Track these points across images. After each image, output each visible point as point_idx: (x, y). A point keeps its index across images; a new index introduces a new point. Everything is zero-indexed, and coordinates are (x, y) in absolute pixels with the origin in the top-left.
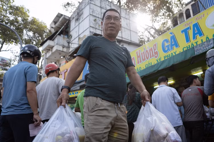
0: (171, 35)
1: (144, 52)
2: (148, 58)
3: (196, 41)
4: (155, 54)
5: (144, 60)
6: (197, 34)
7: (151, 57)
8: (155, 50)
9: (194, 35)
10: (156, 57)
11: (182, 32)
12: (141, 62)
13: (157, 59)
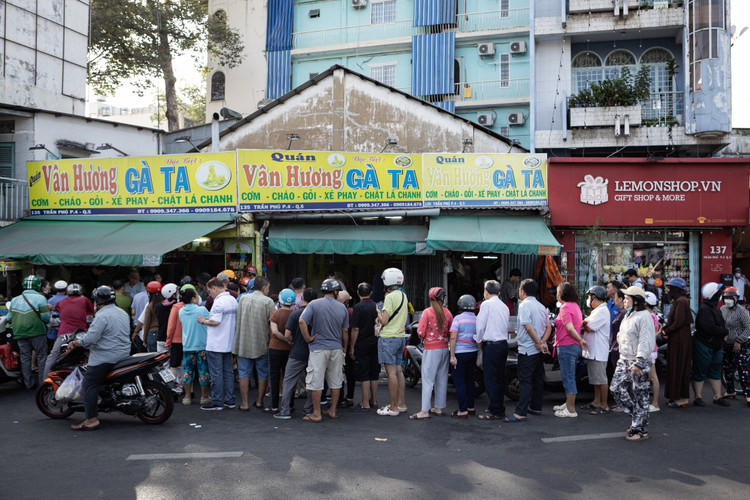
0: (144, 167)
1: (90, 173)
2: (96, 188)
3: (178, 195)
4: (112, 187)
5: (88, 188)
6: (181, 184)
7: (102, 189)
8: (112, 179)
9: (178, 184)
10: (113, 193)
11: (162, 169)
12: (81, 189)
13: (113, 196)
